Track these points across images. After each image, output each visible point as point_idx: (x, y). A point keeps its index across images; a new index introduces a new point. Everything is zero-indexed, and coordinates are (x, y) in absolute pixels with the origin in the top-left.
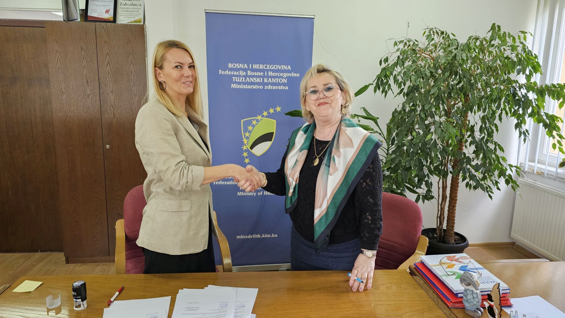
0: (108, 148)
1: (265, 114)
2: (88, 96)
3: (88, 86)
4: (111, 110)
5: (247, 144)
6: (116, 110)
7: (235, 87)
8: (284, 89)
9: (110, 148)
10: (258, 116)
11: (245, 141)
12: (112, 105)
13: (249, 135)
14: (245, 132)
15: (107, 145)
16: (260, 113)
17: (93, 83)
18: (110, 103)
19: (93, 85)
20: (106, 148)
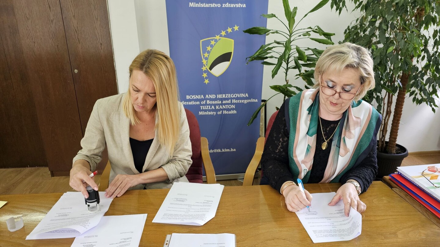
0: (76, 72)
1: (223, 33)
2: (52, 21)
3: (51, 11)
4: (75, 35)
5: (207, 65)
6: (80, 35)
7: (193, 6)
8: (242, 6)
9: (78, 72)
10: (216, 36)
11: (204, 61)
12: (75, 30)
13: (208, 56)
14: (204, 53)
15: (76, 70)
16: (219, 33)
17: (55, 8)
18: (74, 28)
19: (55, 9)
20: (75, 73)
